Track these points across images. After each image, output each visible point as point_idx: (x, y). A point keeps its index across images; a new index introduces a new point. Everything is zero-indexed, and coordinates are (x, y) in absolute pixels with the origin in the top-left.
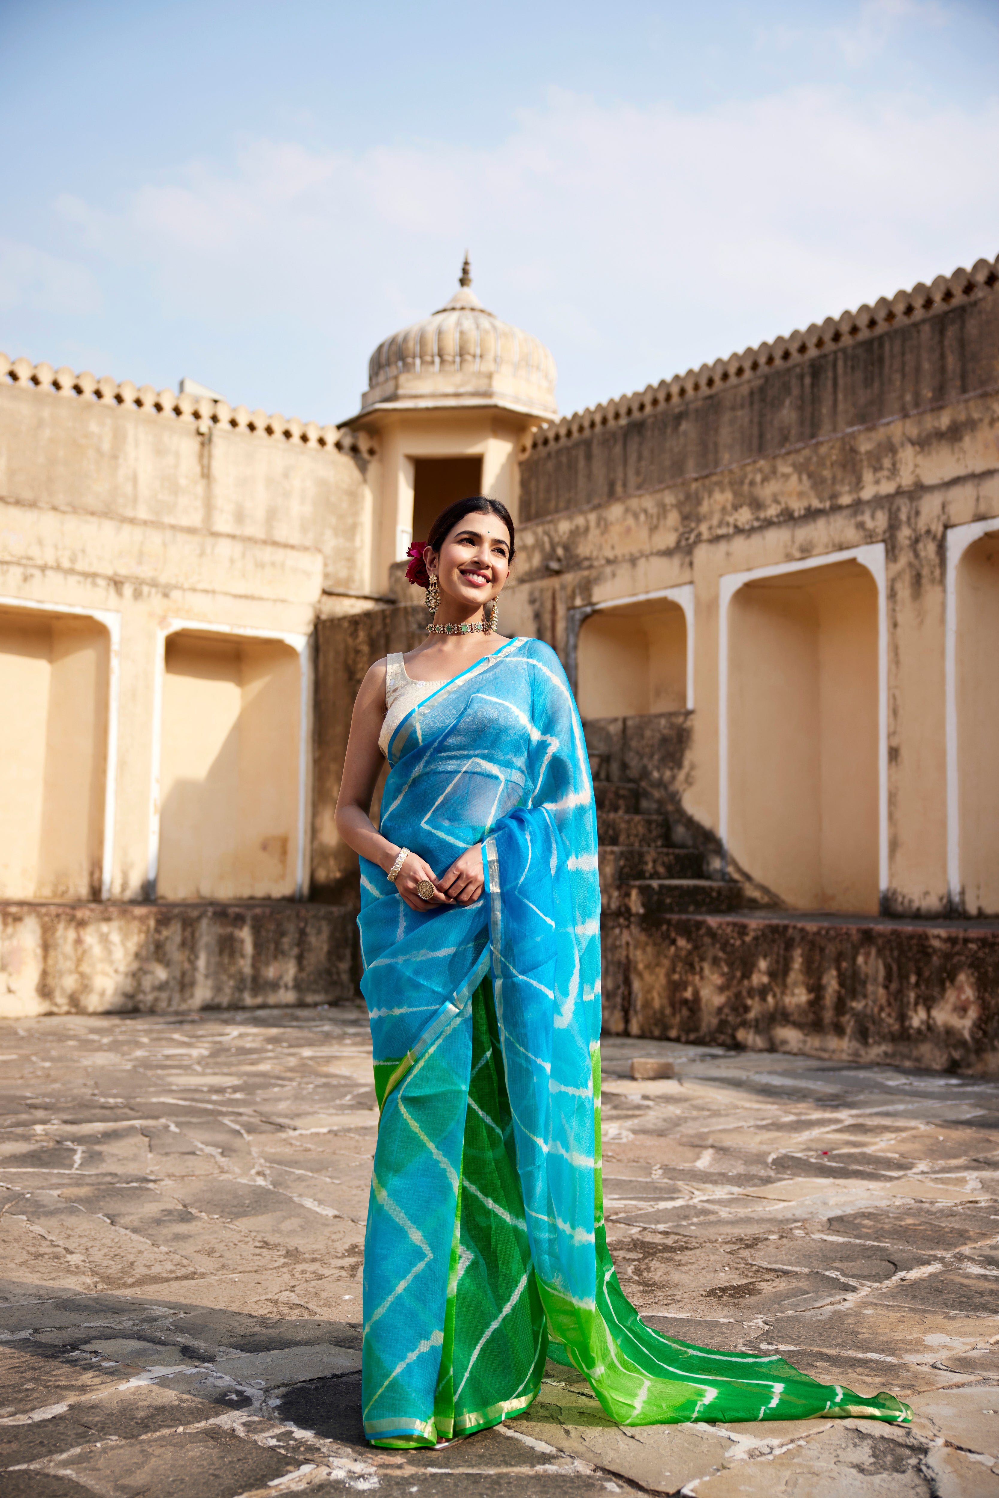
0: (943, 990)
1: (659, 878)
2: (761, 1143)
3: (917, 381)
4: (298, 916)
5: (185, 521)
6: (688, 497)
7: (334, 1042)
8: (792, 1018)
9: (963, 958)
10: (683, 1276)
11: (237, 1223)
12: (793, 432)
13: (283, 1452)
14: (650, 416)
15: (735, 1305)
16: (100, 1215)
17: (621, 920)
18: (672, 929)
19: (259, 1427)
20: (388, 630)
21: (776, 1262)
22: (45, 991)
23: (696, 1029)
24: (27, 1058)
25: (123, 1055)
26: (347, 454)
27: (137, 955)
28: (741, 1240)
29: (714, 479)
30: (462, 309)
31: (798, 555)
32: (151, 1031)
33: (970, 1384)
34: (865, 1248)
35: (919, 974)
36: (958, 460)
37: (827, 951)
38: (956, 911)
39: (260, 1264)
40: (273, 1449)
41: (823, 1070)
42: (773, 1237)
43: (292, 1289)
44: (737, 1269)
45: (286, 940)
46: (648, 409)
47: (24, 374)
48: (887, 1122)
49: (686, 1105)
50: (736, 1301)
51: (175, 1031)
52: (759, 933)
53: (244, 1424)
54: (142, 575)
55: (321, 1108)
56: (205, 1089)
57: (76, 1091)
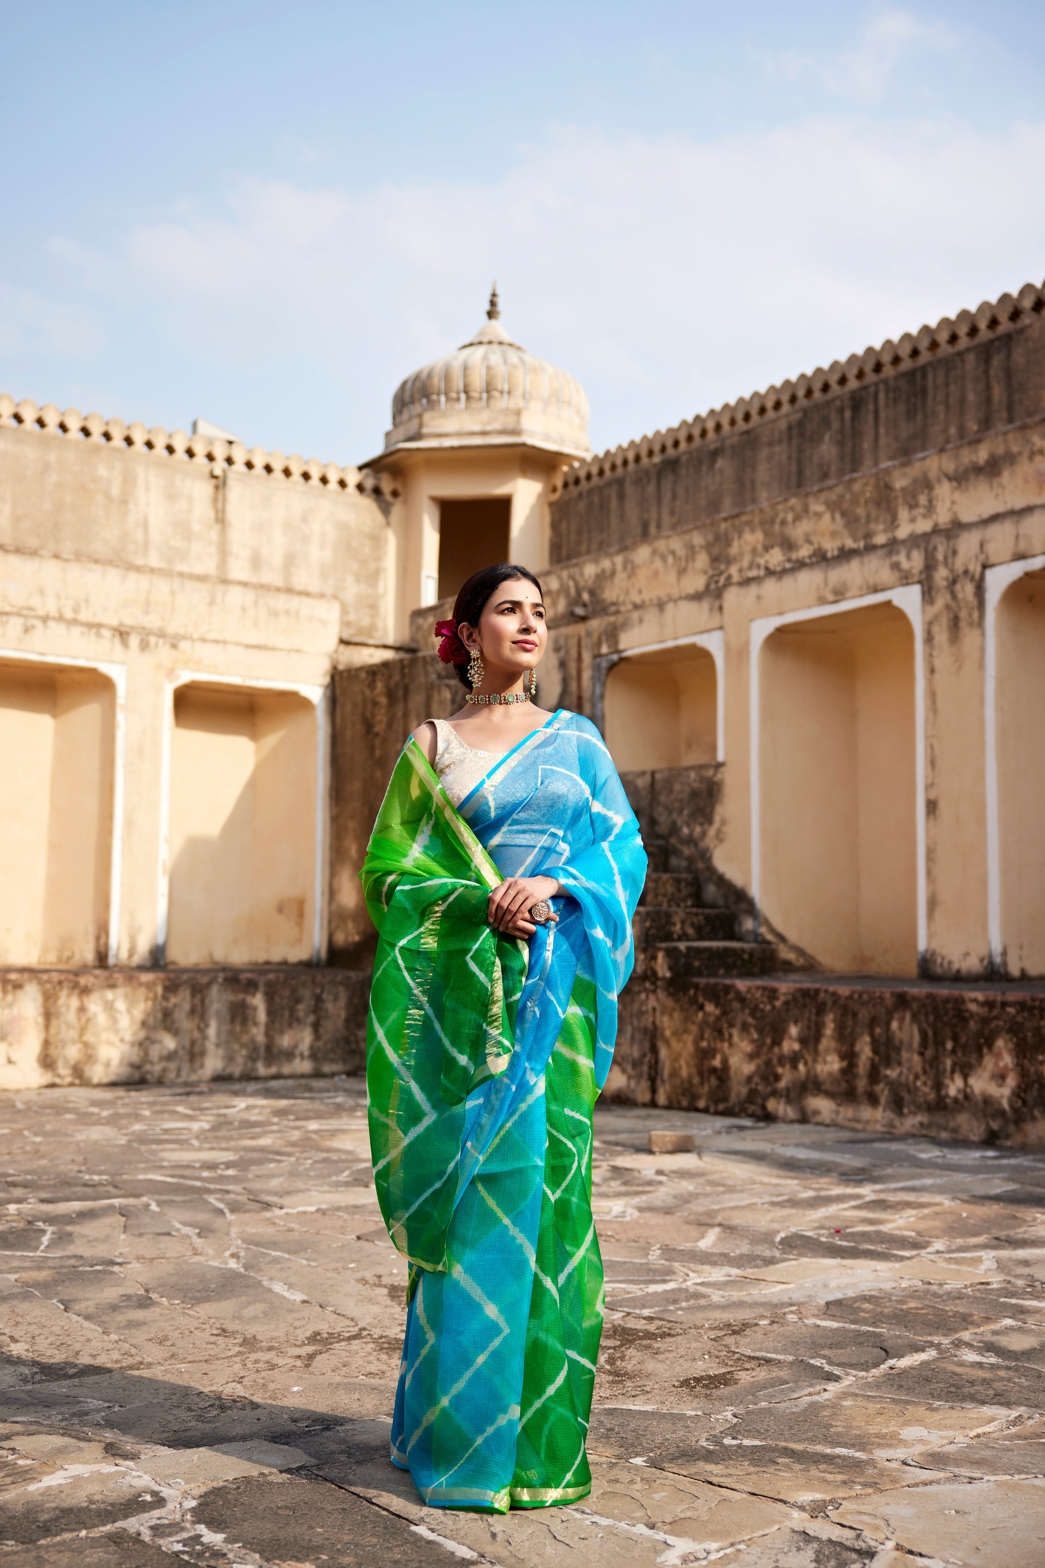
0: (981, 1057)
1: (688, 940)
2: (772, 1221)
3: (962, 413)
4: (313, 981)
5: (199, 569)
6: (717, 538)
7: (344, 1114)
8: (824, 1087)
9: (1001, 1023)
10: (659, 1365)
11: (197, 1309)
12: (833, 468)
13: (186, 1557)
14: (684, 453)
15: (706, 1396)
16: (54, 1301)
17: (648, 985)
18: (700, 993)
19: (167, 1530)
20: (406, 681)
21: (760, 1350)
22: (47, 1062)
23: (725, 1099)
24: (19, 1133)
25: (120, 1129)
26: (369, 496)
27: (144, 1024)
28: (730, 1325)
29: (744, 518)
30: (490, 343)
31: (831, 598)
32: (155, 1103)
33: (938, 1482)
34: (858, 1334)
35: (955, 1040)
36: (997, 496)
37: (860, 1016)
38: (998, 973)
39: (212, 1353)
40: (177, 1554)
41: (853, 1142)
42: (763, 1322)
43: (240, 1380)
44: (717, 1357)
45: (301, 1007)
46: (683, 446)
47: (29, 416)
48: (910, 1197)
49: (701, 1180)
50: (708, 1392)
51: (179, 1103)
52: (790, 997)
53: (152, 1528)
54: (149, 625)
55: (315, 1185)
56: (197, 1165)
57: (62, 1168)
